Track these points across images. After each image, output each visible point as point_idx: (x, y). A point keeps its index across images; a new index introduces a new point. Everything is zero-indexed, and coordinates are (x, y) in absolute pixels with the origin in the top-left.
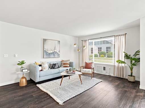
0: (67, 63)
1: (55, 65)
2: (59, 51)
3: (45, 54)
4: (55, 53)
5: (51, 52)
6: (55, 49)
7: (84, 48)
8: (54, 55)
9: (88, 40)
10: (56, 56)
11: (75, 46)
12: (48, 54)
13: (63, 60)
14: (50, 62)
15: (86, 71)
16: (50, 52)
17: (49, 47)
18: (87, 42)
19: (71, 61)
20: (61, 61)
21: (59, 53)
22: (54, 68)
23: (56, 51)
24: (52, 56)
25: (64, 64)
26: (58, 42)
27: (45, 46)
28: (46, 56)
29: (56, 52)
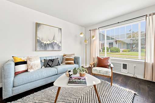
0: (71, 58)
1: (52, 61)
2: (61, 42)
3: (38, 44)
4: (55, 45)
5: (48, 42)
6: (54, 39)
7: (94, 39)
8: (53, 47)
9: (99, 28)
10: (56, 48)
11: (82, 36)
12: (43, 44)
13: (66, 53)
14: (46, 57)
15: (101, 72)
16: (46, 43)
17: (45, 35)
18: (97, 31)
19: (76, 56)
20: (63, 55)
21: (60, 45)
22: (50, 66)
23: (55, 41)
24: (50, 48)
25: (67, 60)
26: (59, 29)
27: (38, 33)
28: (40, 48)
29: (56, 43)
